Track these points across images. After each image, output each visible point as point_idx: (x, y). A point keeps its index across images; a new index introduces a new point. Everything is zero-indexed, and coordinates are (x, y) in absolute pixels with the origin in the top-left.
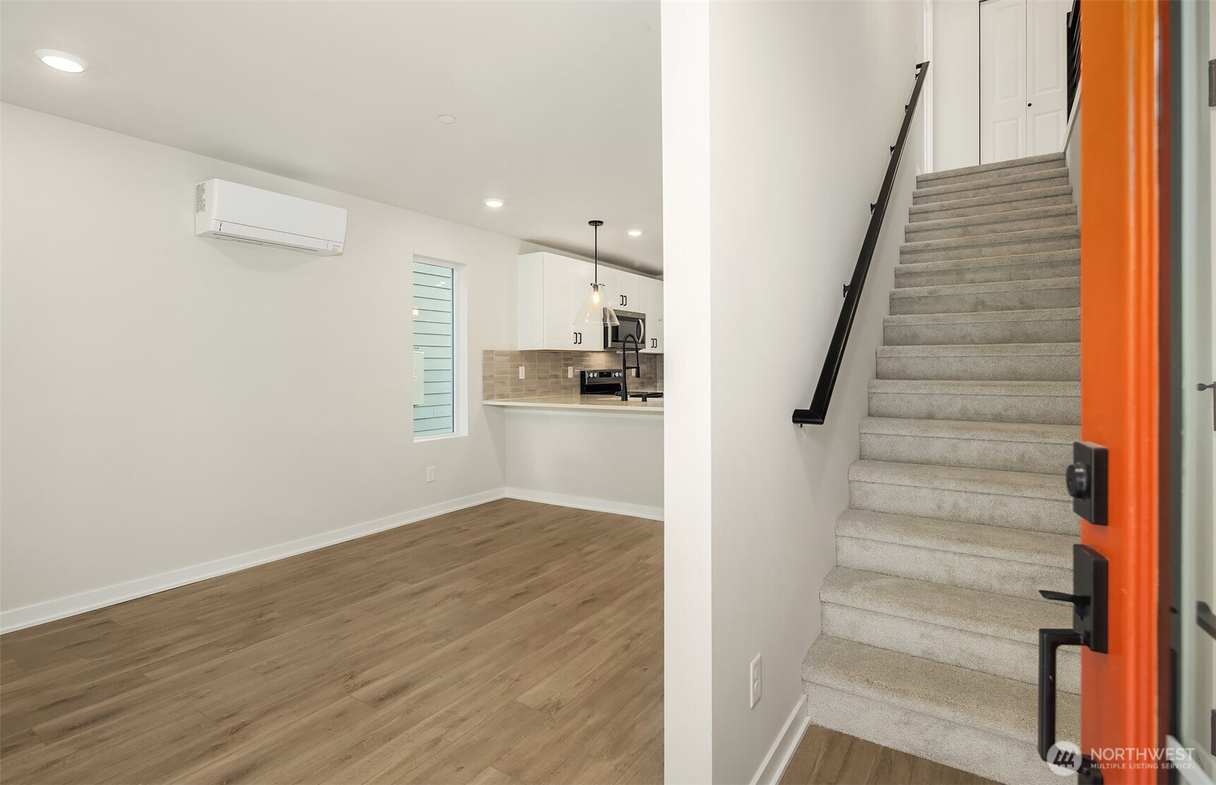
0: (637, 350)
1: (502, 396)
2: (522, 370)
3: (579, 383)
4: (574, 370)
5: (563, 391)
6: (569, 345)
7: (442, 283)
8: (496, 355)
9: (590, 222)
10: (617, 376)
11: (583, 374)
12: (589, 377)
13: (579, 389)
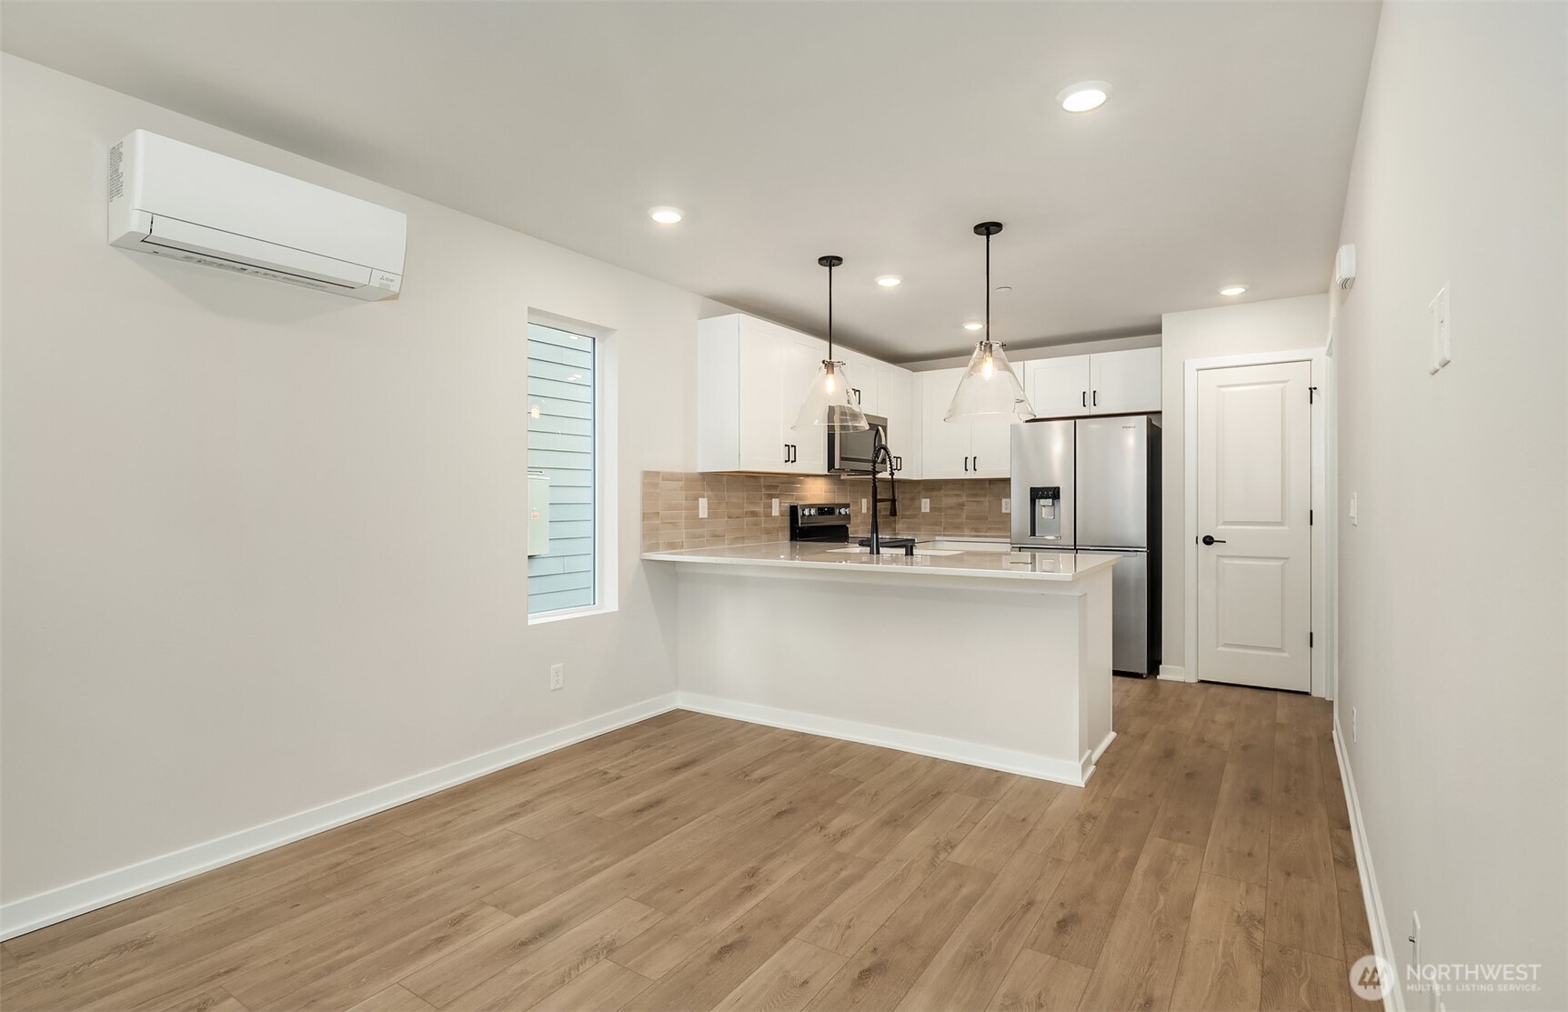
0: (874, 472)
1: (672, 546)
2: (703, 503)
3: (787, 523)
4: (780, 503)
5: (764, 537)
6: (777, 465)
7: (577, 376)
8: (663, 480)
9: (821, 260)
10: (843, 513)
11: (793, 510)
12: (804, 515)
13: (787, 533)
